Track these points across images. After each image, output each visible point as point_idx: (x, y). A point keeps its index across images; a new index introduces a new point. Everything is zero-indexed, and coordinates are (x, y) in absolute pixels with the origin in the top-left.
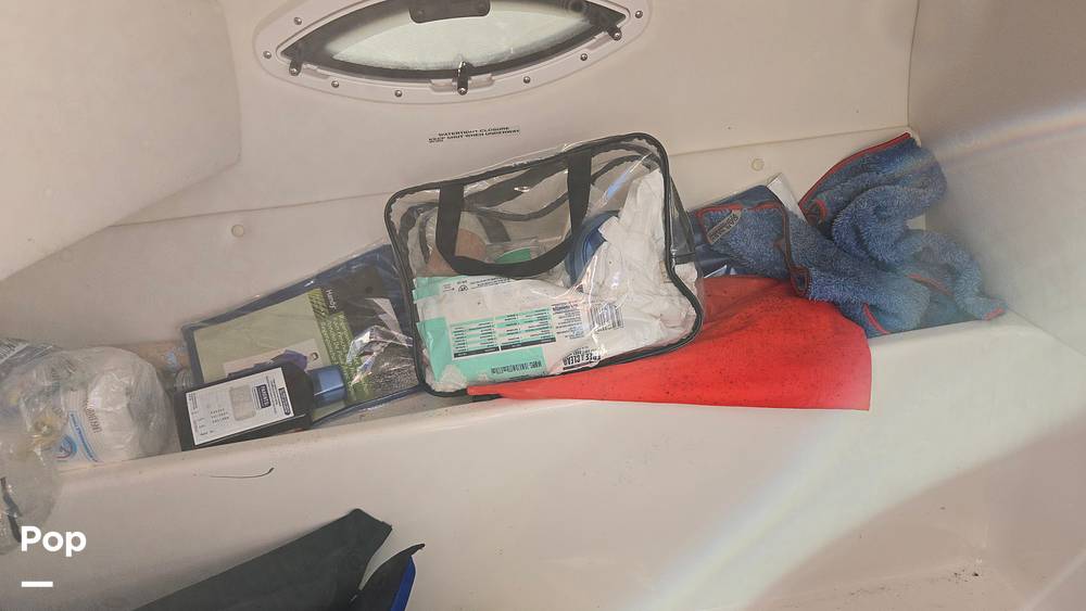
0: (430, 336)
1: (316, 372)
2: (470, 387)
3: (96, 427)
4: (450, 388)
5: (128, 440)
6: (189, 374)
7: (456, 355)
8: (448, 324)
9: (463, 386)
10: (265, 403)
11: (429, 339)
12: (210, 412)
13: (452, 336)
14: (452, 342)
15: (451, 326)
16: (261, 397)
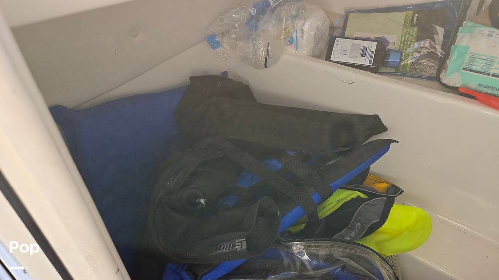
0: (456, 54)
2: (461, 87)
3: (302, 38)
4: (450, 84)
5: (310, 47)
6: (340, 31)
7: (464, 69)
8: (468, 52)
9: (458, 85)
11: (454, 55)
12: (343, 50)
13: (467, 58)
14: (466, 61)
15: (470, 53)
16: (363, 52)
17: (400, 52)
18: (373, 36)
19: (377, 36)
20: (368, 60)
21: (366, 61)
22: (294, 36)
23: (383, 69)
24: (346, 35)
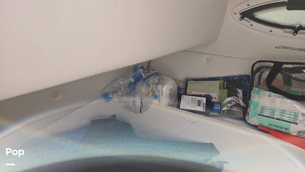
0: (252, 106)
1: (214, 102)
2: (260, 126)
3: (162, 95)
4: (253, 123)
5: (167, 101)
6: (184, 91)
7: (258, 115)
8: (259, 105)
9: (257, 124)
10: (199, 105)
12: (186, 102)
14: (259, 110)
15: (260, 106)
16: (199, 103)
17: (220, 103)
18: (203, 94)
19: (205, 94)
20: (202, 108)
21: (201, 109)
22: (157, 94)
23: (211, 113)
24: (187, 93)
